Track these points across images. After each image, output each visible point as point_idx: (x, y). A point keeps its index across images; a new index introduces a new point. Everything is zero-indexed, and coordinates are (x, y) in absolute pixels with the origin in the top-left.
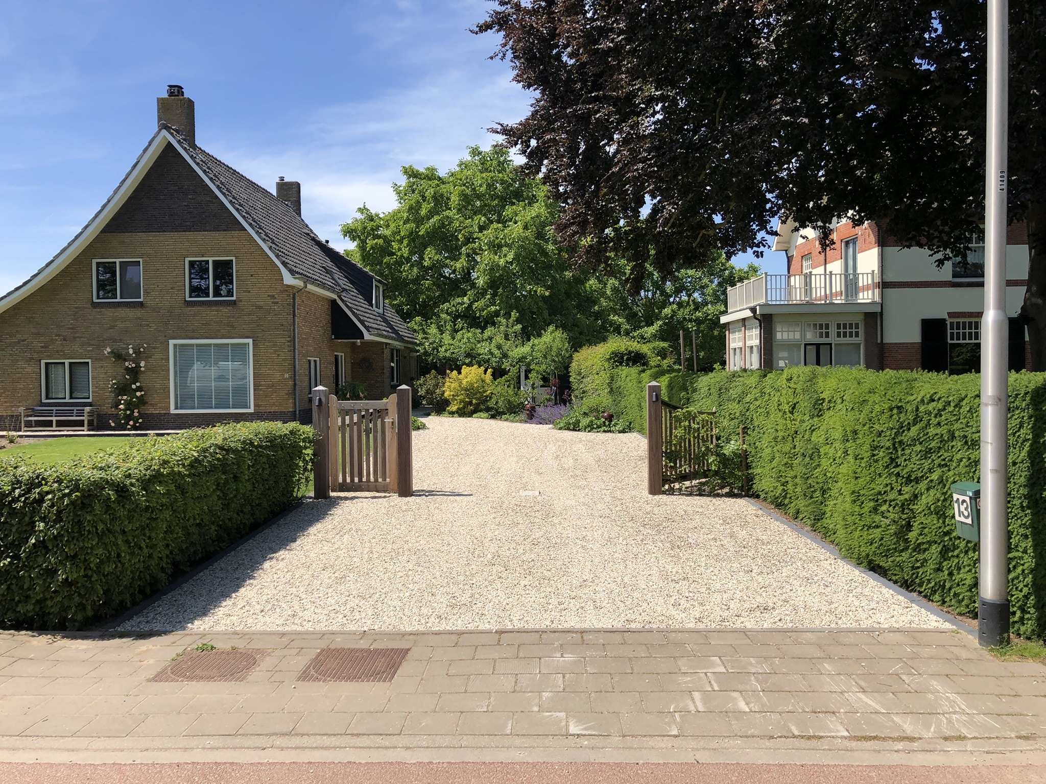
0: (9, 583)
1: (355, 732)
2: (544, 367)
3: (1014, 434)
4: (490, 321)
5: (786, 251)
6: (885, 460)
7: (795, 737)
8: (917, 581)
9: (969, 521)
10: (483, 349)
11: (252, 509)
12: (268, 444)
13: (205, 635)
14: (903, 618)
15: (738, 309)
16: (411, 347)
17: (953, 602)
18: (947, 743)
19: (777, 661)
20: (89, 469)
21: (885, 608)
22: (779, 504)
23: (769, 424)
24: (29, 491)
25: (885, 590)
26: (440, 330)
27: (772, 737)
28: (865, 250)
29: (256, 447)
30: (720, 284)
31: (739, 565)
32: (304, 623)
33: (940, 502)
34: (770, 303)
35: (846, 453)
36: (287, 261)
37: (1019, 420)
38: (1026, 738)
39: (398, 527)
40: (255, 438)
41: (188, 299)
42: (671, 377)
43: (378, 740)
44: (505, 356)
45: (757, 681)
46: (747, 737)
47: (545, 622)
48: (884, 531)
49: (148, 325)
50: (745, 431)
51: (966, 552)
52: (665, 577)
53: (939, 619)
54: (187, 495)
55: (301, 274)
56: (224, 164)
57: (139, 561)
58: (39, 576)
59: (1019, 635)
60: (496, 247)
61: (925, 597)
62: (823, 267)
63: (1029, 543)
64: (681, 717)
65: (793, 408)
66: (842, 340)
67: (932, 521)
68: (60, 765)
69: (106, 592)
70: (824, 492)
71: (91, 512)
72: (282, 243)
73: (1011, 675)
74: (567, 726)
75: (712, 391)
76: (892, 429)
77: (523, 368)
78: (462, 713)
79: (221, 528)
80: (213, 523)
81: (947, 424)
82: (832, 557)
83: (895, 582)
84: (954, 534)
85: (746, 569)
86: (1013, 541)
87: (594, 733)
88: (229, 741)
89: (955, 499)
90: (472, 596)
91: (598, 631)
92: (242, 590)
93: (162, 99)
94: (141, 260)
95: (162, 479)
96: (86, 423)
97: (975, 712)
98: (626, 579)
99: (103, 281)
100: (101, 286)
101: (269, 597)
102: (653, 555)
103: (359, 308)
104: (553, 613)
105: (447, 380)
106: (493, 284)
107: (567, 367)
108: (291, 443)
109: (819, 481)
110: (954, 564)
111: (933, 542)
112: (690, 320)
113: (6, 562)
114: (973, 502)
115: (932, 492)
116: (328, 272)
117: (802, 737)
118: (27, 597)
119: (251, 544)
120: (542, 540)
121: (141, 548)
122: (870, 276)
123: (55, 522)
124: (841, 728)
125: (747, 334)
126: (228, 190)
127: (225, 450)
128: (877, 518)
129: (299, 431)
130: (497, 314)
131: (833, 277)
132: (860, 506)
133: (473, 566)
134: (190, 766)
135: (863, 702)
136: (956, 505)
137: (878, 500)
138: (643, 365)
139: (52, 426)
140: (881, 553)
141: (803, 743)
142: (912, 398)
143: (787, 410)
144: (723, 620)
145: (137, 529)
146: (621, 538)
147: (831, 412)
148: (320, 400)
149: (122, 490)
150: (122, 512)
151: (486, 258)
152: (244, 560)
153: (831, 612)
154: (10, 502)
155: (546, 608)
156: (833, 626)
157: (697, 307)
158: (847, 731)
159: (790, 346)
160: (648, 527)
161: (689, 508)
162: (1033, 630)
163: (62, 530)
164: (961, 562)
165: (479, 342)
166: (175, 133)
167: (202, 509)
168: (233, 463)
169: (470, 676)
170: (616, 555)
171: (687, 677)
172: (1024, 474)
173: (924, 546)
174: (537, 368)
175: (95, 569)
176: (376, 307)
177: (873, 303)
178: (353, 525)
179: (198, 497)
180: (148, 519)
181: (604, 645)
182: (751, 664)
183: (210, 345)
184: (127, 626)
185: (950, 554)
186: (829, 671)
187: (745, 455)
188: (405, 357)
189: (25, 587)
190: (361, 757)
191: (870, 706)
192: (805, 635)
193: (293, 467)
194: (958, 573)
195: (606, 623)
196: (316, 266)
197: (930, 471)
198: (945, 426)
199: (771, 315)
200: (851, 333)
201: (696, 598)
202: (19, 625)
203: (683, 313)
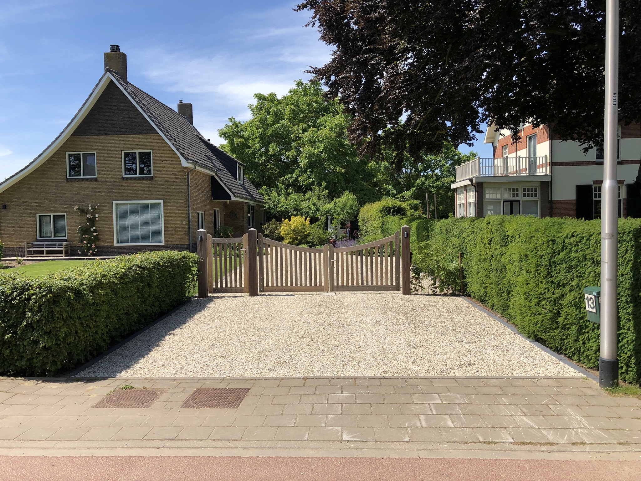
0: (11, 348)
1: (214, 438)
2: (341, 216)
3: (622, 257)
4: (309, 188)
5: (492, 143)
6: (544, 273)
7: (480, 442)
8: (564, 347)
9: (594, 311)
10: (304, 206)
11: (160, 304)
12: (169, 264)
13: (128, 380)
14: (554, 370)
15: (462, 180)
16: (260, 204)
17: (585, 361)
18: (574, 447)
19: (473, 396)
20: (58, 280)
21: (543, 364)
22: (482, 300)
23: (476, 251)
24: (22, 293)
25: (544, 353)
26: (278, 194)
27: (466, 443)
28: (541, 143)
29: (162, 266)
30: (452, 164)
31: (455, 338)
32: (188, 373)
33: (578, 299)
34: (482, 176)
35: (521, 269)
36: (183, 152)
37: (625, 248)
38: (623, 444)
39: (248, 314)
40: (161, 261)
41: (124, 176)
42: (418, 222)
43: (227, 443)
44: (318, 210)
45: (460, 408)
46: (451, 442)
47: (334, 373)
48: (543, 317)
49: (100, 192)
50: (462, 255)
51: (593, 330)
52: (409, 344)
53: (576, 371)
54: (119, 295)
55: (193, 160)
56: (145, 93)
57: (89, 335)
58: (29, 344)
59: (625, 381)
60: (312, 143)
61: (569, 357)
62: (515, 153)
63: (631, 324)
64: (411, 430)
65: (490, 241)
66: (527, 198)
67: (573, 311)
68: (37, 457)
69: (69, 354)
70: (509, 293)
71: (59, 306)
72: (181, 141)
73: (618, 405)
74: (342, 435)
75: (443, 230)
76: (549, 254)
77: (329, 218)
78: (279, 427)
79: (140, 315)
80: (136, 312)
81: (582, 251)
82: (513, 333)
83: (551, 348)
84: (586, 319)
85: (459, 340)
86: (622, 323)
87: (358, 440)
88: (139, 443)
89: (586, 297)
90: (290, 356)
91: (365, 378)
92: (151, 353)
93: (107, 53)
94: (95, 152)
95: (103, 286)
96: (64, 252)
97: (593, 428)
98: (385, 347)
99: (74, 165)
100: (72, 168)
101: (168, 357)
102: (403, 332)
103: (229, 181)
104: (338, 367)
105: (282, 224)
106: (311, 165)
107: (356, 216)
108: (184, 264)
109: (506, 286)
110: (586, 337)
111: (573, 323)
112: (433, 187)
113: (9, 336)
114: (597, 299)
115: (573, 293)
116: (209, 159)
117: (485, 442)
118: (22, 357)
119: (159, 325)
120: (335, 322)
121: (90, 328)
122: (544, 158)
123: (38, 312)
124: (509, 437)
125: (467, 195)
126: (148, 109)
127: (142, 268)
128: (540, 309)
129: (189, 256)
130: (313, 184)
131: (521, 159)
132: (530, 301)
133: (292, 339)
134: (114, 458)
135: (524, 421)
136: (586, 301)
137: (540, 297)
138: (403, 214)
139: (43, 254)
140: (542, 330)
141: (485, 446)
142: (560, 235)
143: (487, 243)
144: (443, 371)
145: (88, 316)
146: (383, 322)
147: (513, 243)
148: (201, 237)
149: (78, 293)
150: (78, 306)
151: (307, 149)
152: (154, 334)
153: (509, 367)
154: (11, 300)
155: (335, 364)
156: (509, 375)
157: (438, 178)
158: (513, 439)
159: (495, 202)
160: (400, 314)
161: (427, 303)
162: (633, 379)
163: (42, 317)
164: (590, 336)
165: (302, 201)
166: (115, 74)
167: (128, 304)
168: (147, 276)
169: (285, 405)
170: (380, 331)
171: (417, 406)
172: (628, 282)
173: (568, 326)
174: (337, 217)
175: (62, 340)
176: (239, 180)
177: (546, 175)
178: (221, 313)
179: (126, 297)
180: (95, 310)
181: (368, 386)
182: (458, 399)
183: (138, 204)
184: (82, 374)
185: (583, 331)
186: (505, 402)
187: (462, 270)
188: (257, 211)
189: (21, 350)
190: (216, 453)
191: (529, 424)
192: (491, 381)
193: (185, 278)
194: (589, 343)
195: (370, 373)
196: (202, 155)
197: (572, 280)
198: (581, 252)
199: (482, 183)
200: (532, 194)
201: (426, 358)
202: (17, 374)
203: (428, 182)
